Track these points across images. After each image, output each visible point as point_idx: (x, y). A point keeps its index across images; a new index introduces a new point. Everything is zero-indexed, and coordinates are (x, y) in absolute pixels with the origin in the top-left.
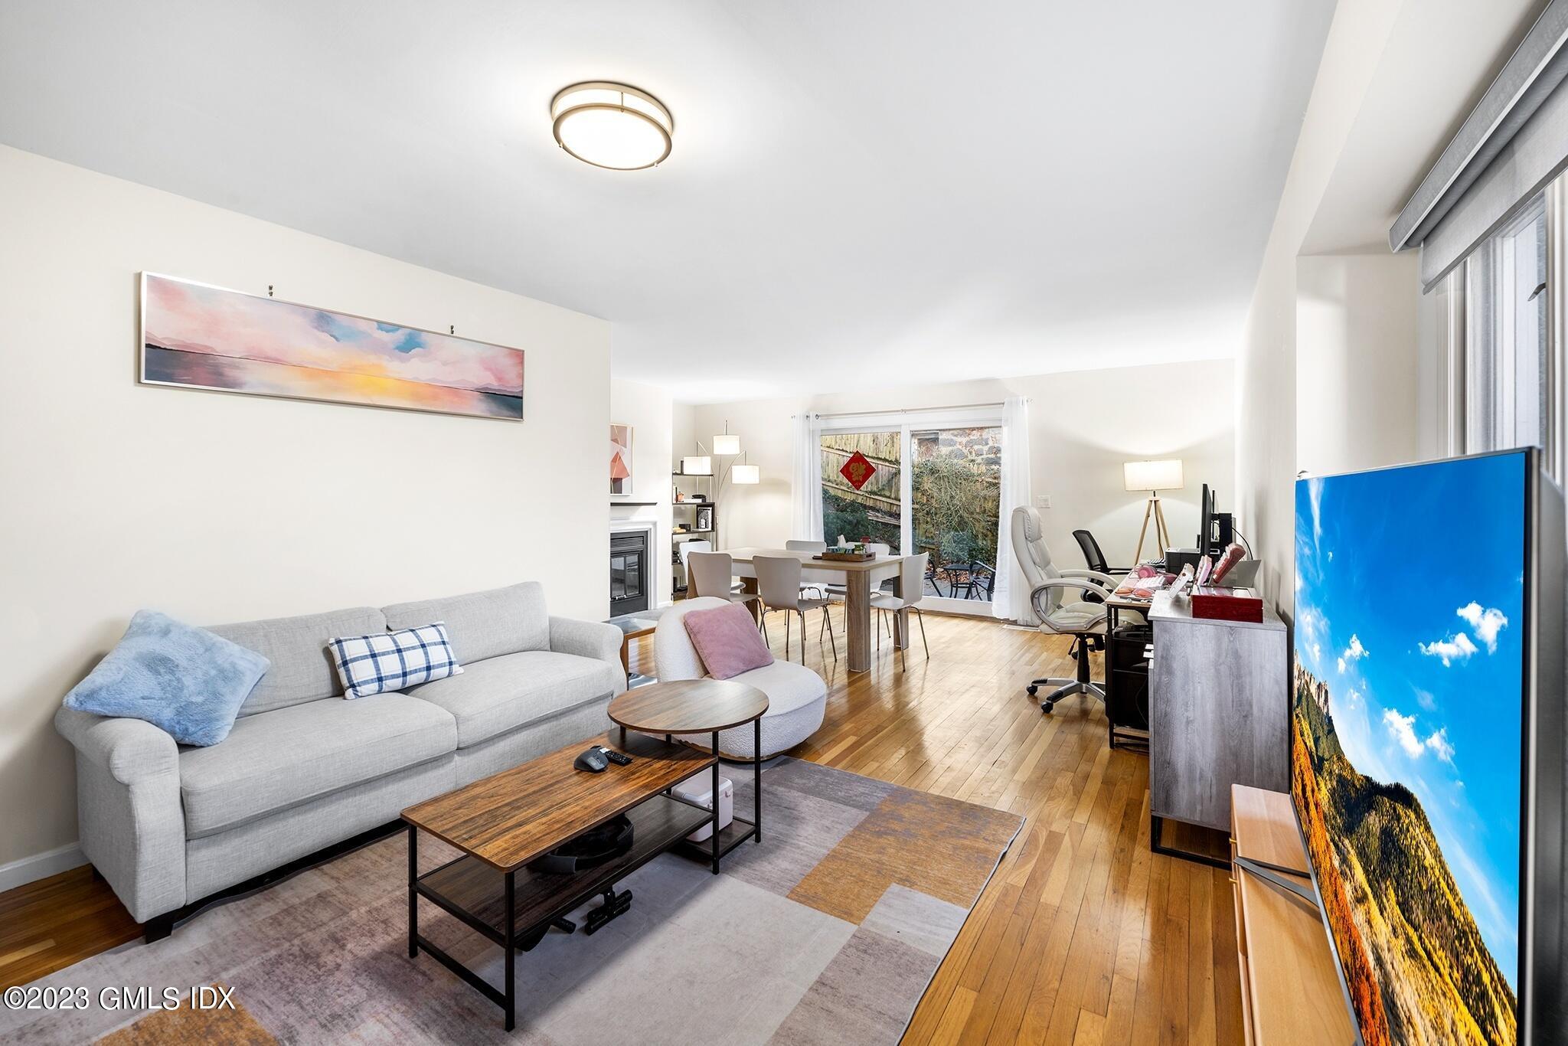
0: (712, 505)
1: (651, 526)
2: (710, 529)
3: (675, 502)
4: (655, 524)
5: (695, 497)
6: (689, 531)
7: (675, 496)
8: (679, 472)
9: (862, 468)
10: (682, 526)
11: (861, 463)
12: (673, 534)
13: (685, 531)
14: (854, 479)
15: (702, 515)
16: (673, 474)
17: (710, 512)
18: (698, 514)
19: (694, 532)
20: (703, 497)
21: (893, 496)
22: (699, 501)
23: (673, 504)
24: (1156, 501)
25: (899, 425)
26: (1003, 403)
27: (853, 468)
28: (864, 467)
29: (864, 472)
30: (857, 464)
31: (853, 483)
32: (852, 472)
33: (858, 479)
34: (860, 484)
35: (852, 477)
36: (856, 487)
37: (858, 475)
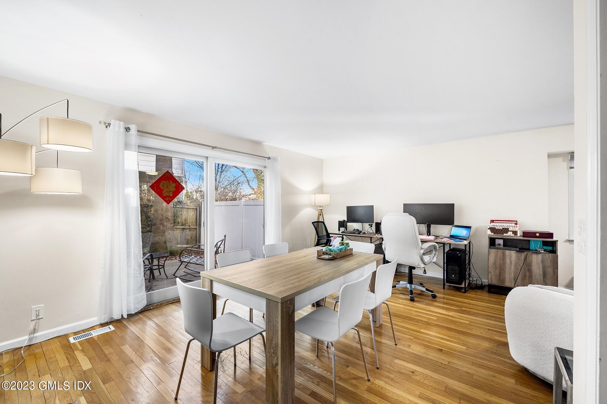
9: (172, 187)
11: (171, 182)
14: (164, 195)
24: (321, 209)
25: (205, 157)
26: (268, 158)
27: (164, 185)
28: (174, 185)
29: (174, 189)
30: (167, 182)
31: (164, 198)
32: (162, 188)
33: (168, 195)
34: (170, 199)
35: (163, 192)
36: (166, 201)
37: (168, 192)
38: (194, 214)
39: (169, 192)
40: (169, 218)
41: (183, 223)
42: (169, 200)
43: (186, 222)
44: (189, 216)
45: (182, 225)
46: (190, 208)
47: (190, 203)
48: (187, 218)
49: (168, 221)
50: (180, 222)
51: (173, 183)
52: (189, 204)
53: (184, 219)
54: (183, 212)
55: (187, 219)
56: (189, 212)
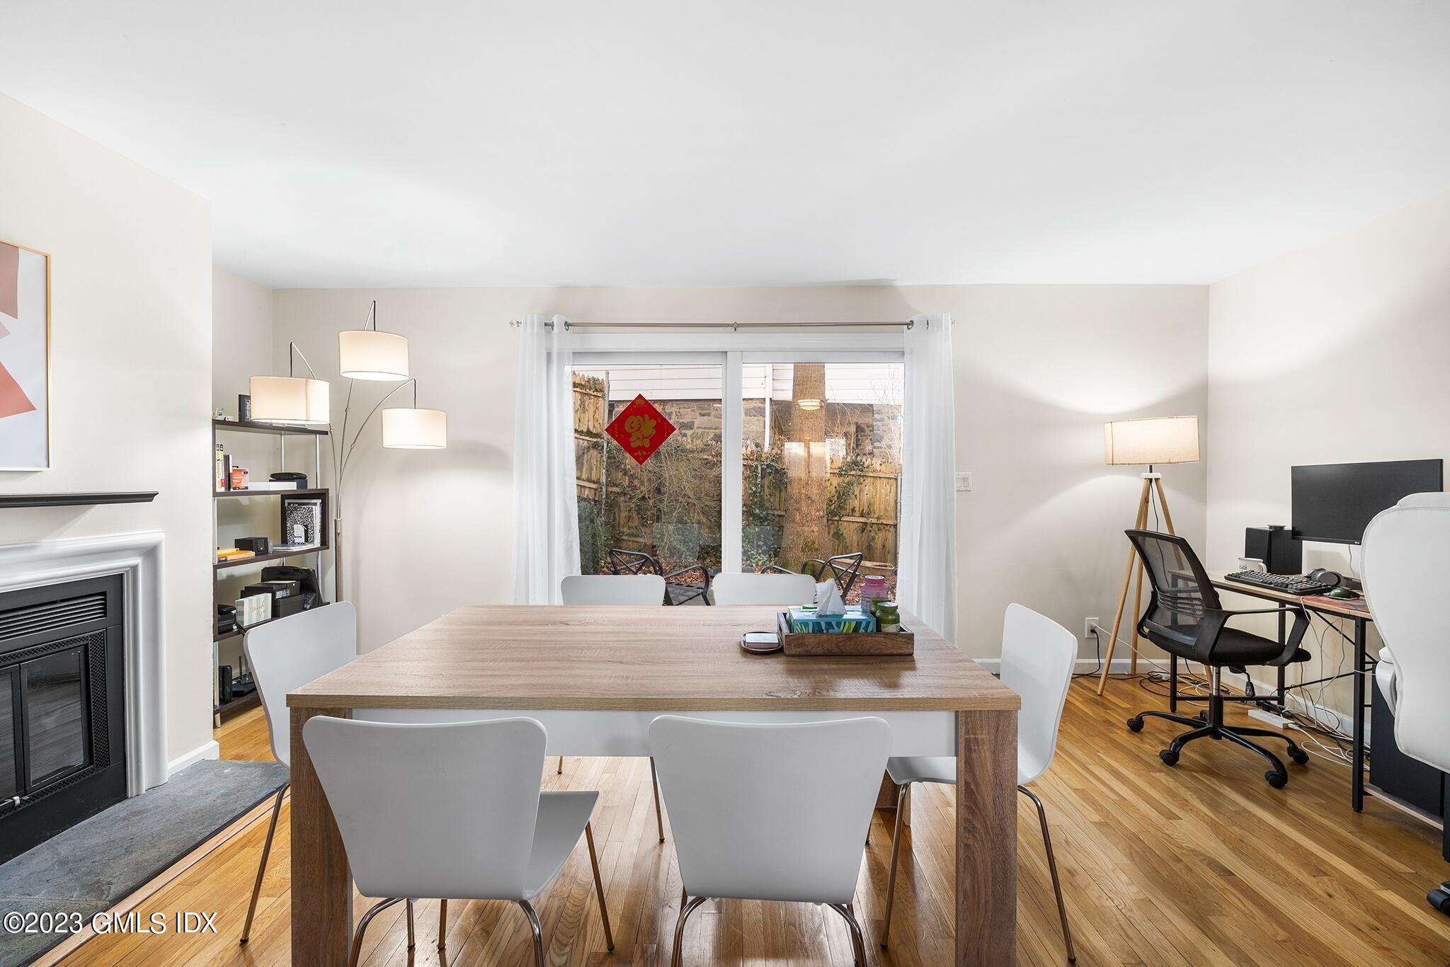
0: (322, 495)
1: (137, 561)
2: (317, 543)
3: (221, 489)
4: (151, 553)
5: (277, 477)
6: (263, 553)
7: (221, 475)
8: (233, 417)
9: (649, 427)
10: (242, 544)
11: (647, 417)
12: (216, 568)
13: (251, 554)
14: (634, 445)
15: (297, 515)
16: (216, 423)
17: (317, 510)
18: (284, 514)
19: (277, 555)
20: (300, 478)
21: (584, 477)
22: (291, 486)
23: (215, 494)
24: (1157, 480)
25: (722, 352)
26: (908, 324)
27: (632, 425)
28: (653, 422)
29: (653, 432)
30: (639, 417)
31: (632, 451)
32: (630, 432)
33: (641, 445)
34: (645, 453)
35: (630, 440)
36: (636, 458)
37: (641, 438)
38: (890, 492)
39: (643, 438)
40: (814, 497)
41: (863, 510)
42: (643, 456)
43: (872, 509)
44: (878, 495)
45: (862, 515)
46: (880, 477)
47: (881, 465)
48: (873, 500)
49: (811, 503)
50: (857, 509)
51: (650, 419)
52: (878, 468)
53: (867, 502)
54: (863, 485)
55: (874, 503)
56: (878, 486)
